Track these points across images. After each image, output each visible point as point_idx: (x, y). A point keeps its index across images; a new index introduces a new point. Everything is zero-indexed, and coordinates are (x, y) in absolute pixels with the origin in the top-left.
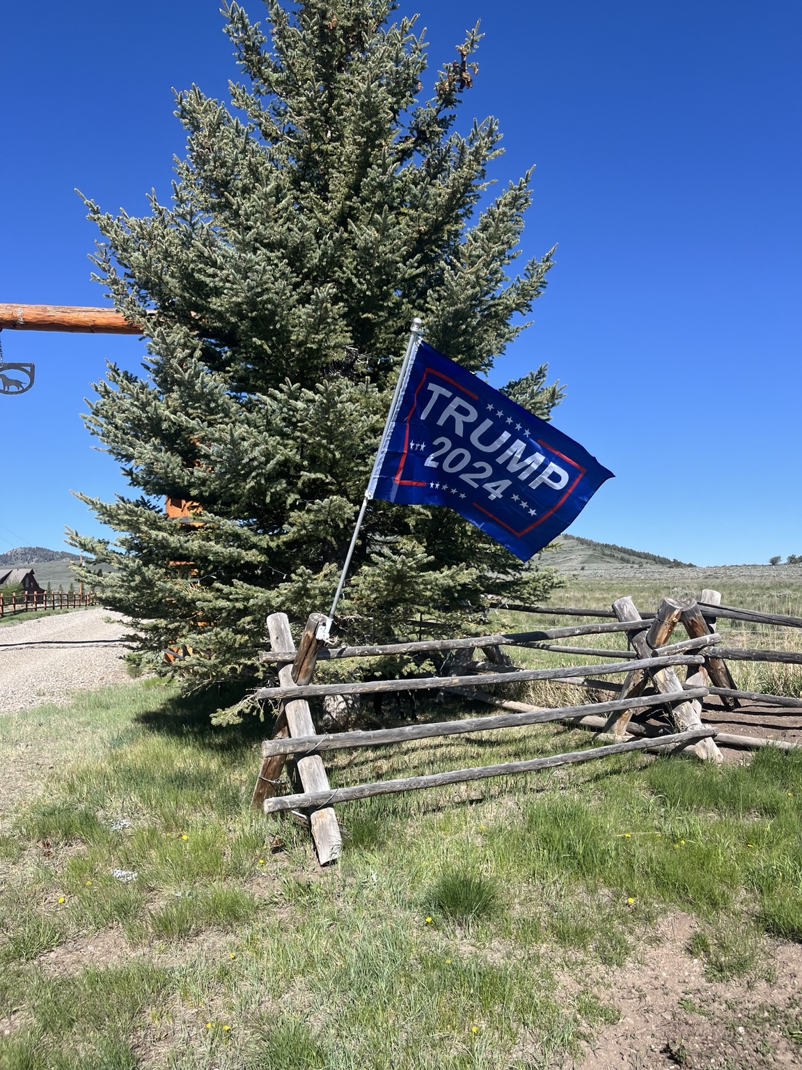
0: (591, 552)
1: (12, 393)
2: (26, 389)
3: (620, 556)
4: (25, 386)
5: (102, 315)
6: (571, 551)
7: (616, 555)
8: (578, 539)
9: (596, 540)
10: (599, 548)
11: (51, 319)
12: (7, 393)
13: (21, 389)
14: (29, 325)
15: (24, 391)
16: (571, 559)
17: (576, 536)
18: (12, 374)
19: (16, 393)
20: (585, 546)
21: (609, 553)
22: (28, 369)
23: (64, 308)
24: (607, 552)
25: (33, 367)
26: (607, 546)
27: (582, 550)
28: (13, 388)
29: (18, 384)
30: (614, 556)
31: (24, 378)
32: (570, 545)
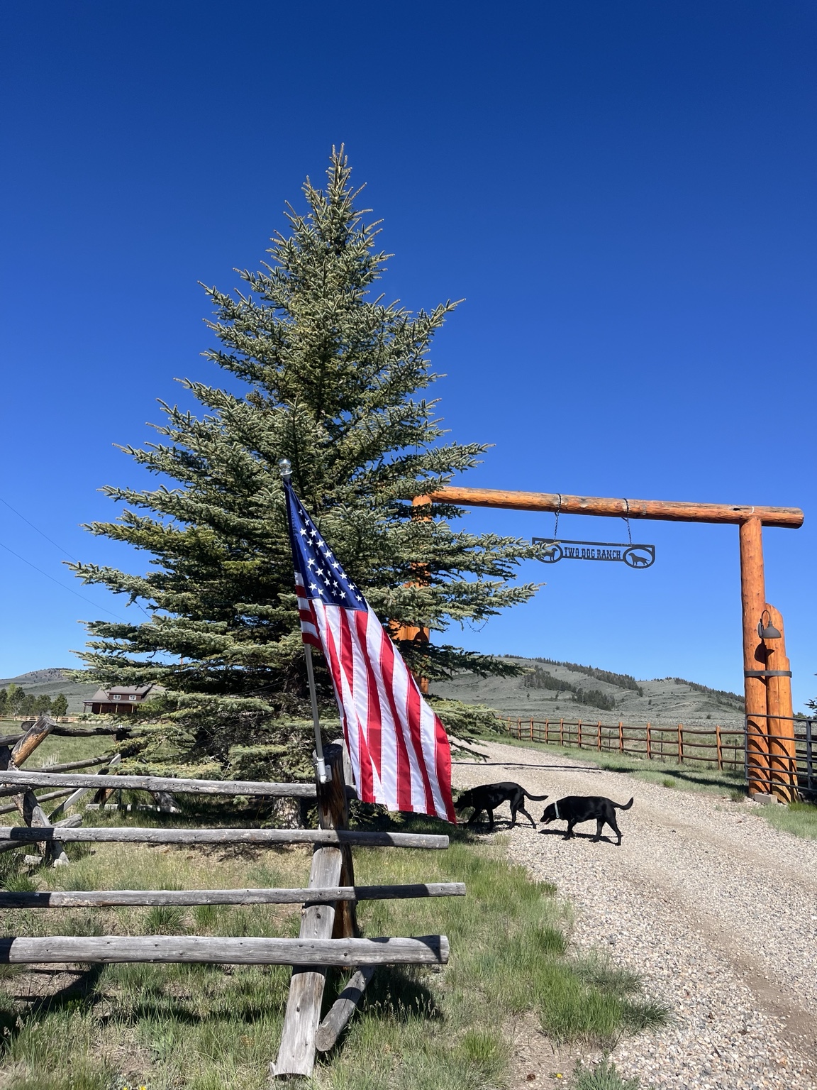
0: (705, 699)
1: (640, 567)
2: (650, 565)
3: (738, 705)
4: (649, 563)
5: (701, 509)
6: (684, 697)
7: (733, 704)
8: (691, 684)
9: (710, 687)
10: (715, 696)
11: (666, 512)
12: (636, 567)
13: (646, 564)
14: (649, 516)
15: (648, 566)
16: (684, 706)
17: (689, 681)
18: (638, 552)
19: (643, 567)
20: (698, 693)
21: (726, 701)
22: (650, 549)
23: (674, 503)
24: (724, 700)
25: (653, 547)
26: (723, 693)
27: (696, 696)
28: (640, 564)
29: (644, 560)
30: (731, 705)
31: (648, 557)
32: (682, 690)
